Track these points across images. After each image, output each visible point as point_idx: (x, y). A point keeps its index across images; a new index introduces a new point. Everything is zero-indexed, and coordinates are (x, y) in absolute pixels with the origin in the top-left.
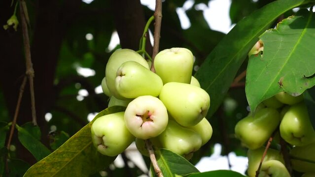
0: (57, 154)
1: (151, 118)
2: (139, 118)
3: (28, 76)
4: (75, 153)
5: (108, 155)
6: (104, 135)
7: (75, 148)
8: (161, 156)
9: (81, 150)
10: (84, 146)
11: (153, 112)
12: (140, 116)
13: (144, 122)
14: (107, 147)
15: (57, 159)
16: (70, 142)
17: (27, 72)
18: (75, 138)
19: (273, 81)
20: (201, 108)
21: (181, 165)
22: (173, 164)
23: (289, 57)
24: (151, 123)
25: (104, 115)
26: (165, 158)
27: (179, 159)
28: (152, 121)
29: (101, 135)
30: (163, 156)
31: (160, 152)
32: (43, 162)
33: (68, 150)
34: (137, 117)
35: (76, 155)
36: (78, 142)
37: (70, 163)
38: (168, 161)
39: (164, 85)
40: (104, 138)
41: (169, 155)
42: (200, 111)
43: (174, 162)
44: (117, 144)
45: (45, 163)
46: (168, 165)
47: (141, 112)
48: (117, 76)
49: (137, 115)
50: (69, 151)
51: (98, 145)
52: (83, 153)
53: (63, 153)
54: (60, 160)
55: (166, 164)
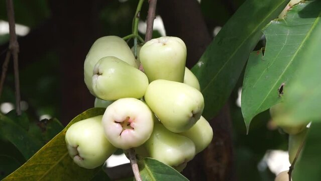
0: (27, 168)
1: (132, 125)
2: (118, 125)
3: (12, 51)
4: (50, 165)
5: (87, 168)
6: (78, 146)
7: (50, 159)
8: (146, 166)
9: (57, 161)
10: (61, 156)
11: (134, 119)
12: (119, 123)
13: (123, 130)
14: (83, 159)
15: (27, 173)
16: (41, 153)
17: (10, 47)
18: (46, 149)
19: (273, 88)
20: (192, 112)
21: (170, 176)
22: (160, 175)
23: (295, 55)
24: (132, 131)
25: (82, 119)
26: (151, 168)
27: (167, 168)
28: (133, 129)
29: (75, 146)
30: (148, 165)
31: (144, 161)
32: (12, 178)
33: (40, 162)
34: (115, 124)
35: (51, 167)
36: (51, 152)
37: (45, 176)
38: (154, 172)
39: (149, 83)
40: (79, 149)
41: (155, 165)
42: (191, 115)
43: (161, 173)
44: (94, 155)
45: (13, 179)
46: (154, 176)
47: (120, 119)
48: (94, 74)
49: (116, 122)
50: (42, 163)
51: (74, 156)
52: (61, 164)
53: (35, 166)
54: (32, 174)
55: (152, 176)
